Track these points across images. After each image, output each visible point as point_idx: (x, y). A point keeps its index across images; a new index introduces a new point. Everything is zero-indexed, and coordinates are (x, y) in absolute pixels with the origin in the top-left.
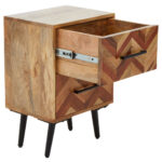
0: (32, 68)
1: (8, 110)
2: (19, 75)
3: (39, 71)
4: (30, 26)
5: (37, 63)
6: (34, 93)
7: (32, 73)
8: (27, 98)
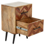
0: (9, 19)
1: (2, 31)
2: (5, 21)
3: (11, 20)
4: (9, 7)
5: (11, 17)
6: (10, 26)
7: (9, 20)
8: (8, 27)
